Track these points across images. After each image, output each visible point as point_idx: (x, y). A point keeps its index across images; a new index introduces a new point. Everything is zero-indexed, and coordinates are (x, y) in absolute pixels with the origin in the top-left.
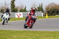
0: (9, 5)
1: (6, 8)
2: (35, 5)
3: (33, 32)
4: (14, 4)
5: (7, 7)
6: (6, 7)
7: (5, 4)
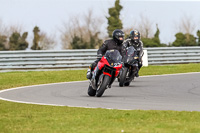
0: (100, 22)
1: (90, 32)
2: (189, 25)
3: (180, 114)
4: (118, 21)
5: (95, 29)
6: (92, 29)
7: (89, 21)
